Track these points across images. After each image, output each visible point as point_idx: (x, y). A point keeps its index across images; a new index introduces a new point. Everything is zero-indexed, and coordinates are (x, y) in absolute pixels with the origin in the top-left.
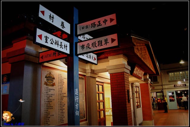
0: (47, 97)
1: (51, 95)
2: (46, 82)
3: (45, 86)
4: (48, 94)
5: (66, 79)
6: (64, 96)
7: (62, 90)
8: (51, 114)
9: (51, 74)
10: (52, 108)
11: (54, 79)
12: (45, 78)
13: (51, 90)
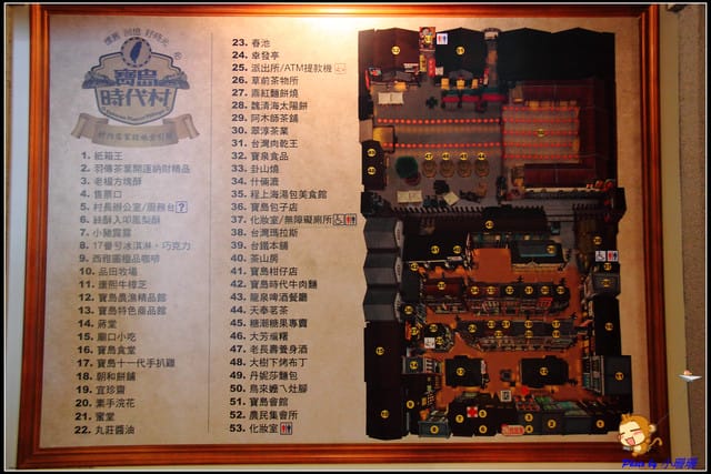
0: (101, 227)
1: (145, 213)
2: (99, 115)
3: (87, 144)
4: (112, 201)
5: (342, 70)
6: (301, 212)
7: (275, 169)
8: (143, 352)
9: (152, 54)
10: (162, 311)
11: (185, 85)
12: (87, 85)
13: (145, 176)
